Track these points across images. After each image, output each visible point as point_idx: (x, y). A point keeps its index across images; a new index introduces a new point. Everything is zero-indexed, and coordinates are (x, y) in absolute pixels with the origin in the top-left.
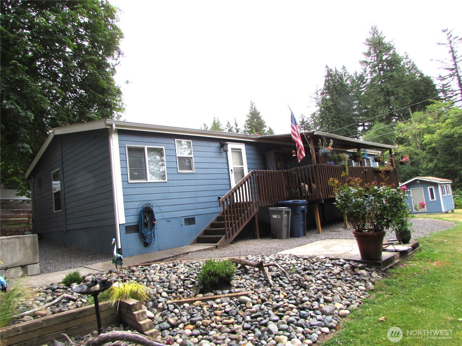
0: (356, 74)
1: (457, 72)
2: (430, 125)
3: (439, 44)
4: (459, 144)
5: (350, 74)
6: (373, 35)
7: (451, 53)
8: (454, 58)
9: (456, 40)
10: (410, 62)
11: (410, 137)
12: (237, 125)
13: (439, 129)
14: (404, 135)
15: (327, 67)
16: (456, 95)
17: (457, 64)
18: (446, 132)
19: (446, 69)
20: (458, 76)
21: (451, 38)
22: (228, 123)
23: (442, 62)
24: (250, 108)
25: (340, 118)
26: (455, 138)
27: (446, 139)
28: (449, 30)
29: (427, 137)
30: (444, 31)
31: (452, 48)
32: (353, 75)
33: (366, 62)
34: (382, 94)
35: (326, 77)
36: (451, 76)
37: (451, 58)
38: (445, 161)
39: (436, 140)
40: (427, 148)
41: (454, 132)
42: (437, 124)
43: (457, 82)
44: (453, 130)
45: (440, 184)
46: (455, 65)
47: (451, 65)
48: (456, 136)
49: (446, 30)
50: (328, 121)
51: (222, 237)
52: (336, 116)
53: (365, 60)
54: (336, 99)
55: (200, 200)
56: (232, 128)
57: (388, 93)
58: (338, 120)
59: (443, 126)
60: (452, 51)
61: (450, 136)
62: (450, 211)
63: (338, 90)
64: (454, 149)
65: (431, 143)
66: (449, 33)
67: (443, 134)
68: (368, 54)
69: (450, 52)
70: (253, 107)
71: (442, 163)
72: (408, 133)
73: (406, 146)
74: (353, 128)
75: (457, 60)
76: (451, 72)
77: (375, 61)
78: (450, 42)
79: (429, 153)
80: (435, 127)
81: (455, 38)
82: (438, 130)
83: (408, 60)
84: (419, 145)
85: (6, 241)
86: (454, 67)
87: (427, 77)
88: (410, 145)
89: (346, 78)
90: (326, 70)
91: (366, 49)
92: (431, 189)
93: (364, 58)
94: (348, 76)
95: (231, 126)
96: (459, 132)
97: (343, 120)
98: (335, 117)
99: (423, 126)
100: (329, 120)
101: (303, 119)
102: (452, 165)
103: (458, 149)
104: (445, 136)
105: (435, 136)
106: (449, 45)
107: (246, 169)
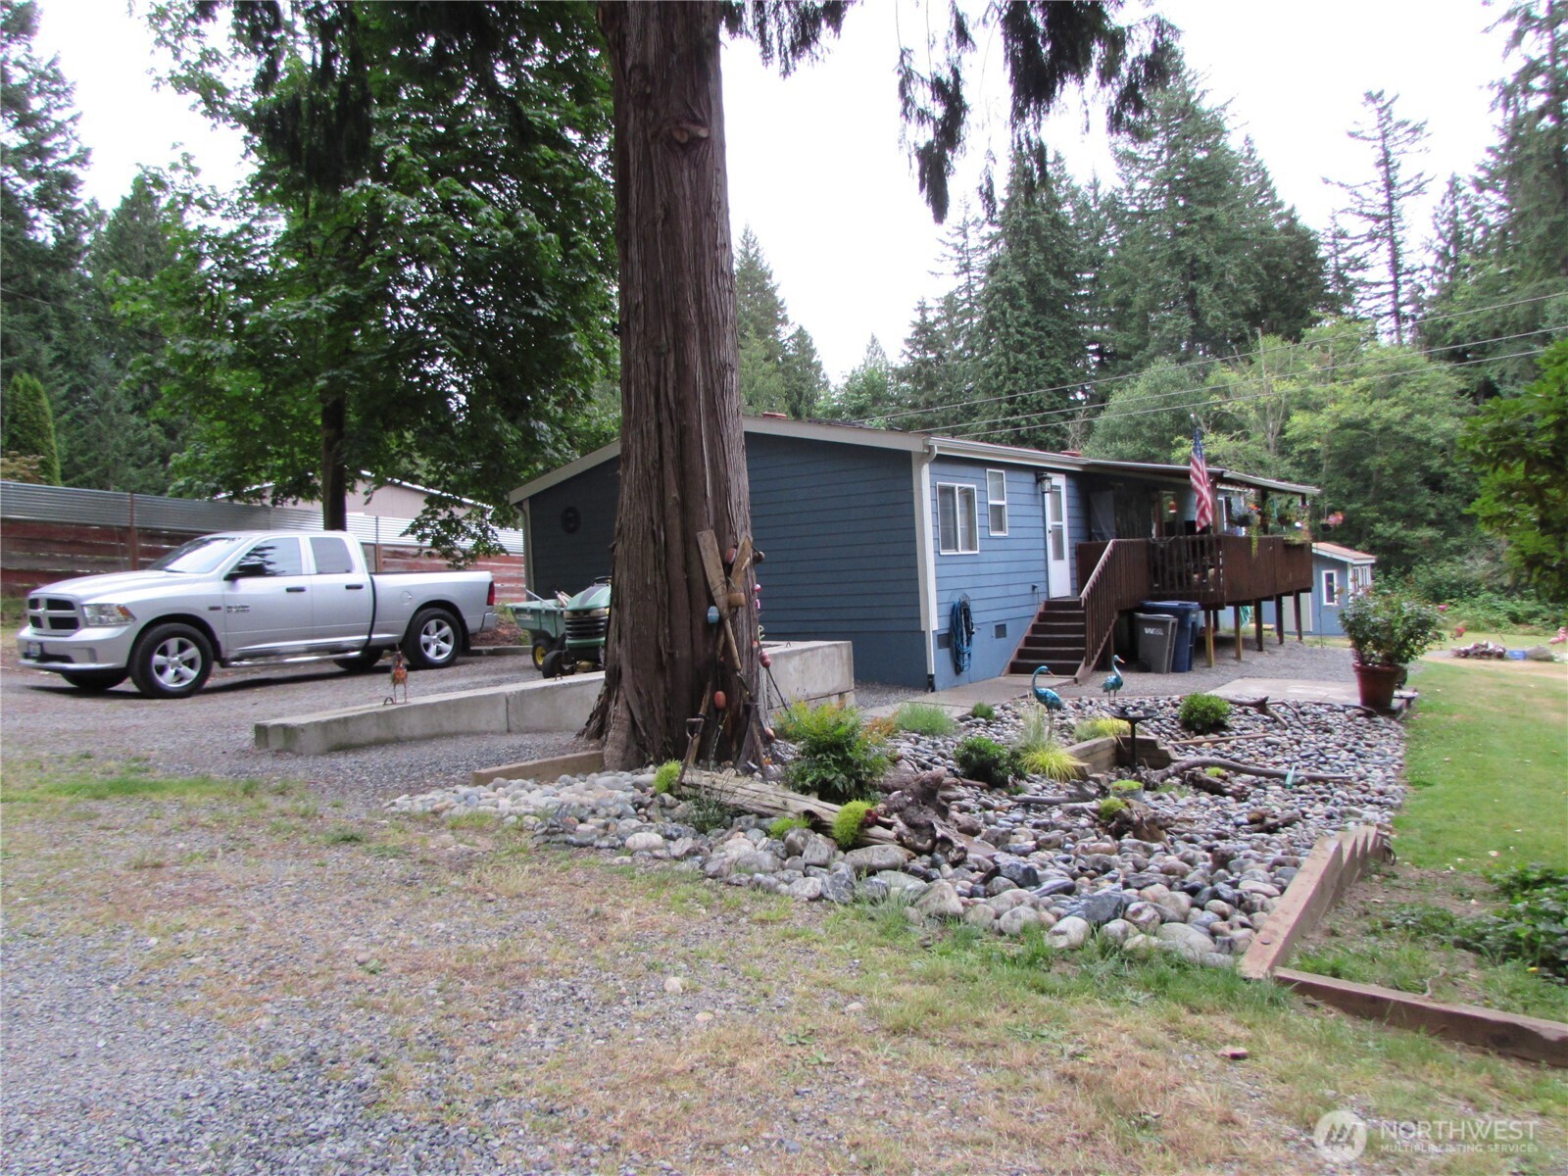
0: (1095, 186)
1: (1391, 227)
2: (1311, 387)
3: (1352, 135)
4: (1378, 448)
5: (1075, 184)
7: (1383, 168)
8: (1389, 185)
9: (1400, 131)
11: (1253, 415)
13: (1334, 401)
14: (1236, 408)
16: (1380, 296)
17: (1395, 203)
18: (1351, 412)
19: (1362, 214)
20: (1392, 239)
21: (1389, 125)
23: (1355, 193)
25: (1042, 329)
26: (1372, 431)
27: (1348, 431)
28: (1387, 98)
29: (1300, 421)
30: (1373, 99)
31: (1387, 154)
32: (1083, 189)
34: (1178, 270)
36: (1372, 237)
37: (1381, 185)
38: (1338, 493)
39: (1322, 430)
40: (1295, 452)
41: (1371, 415)
42: (1331, 386)
43: (1388, 259)
44: (1370, 409)
45: (1353, 565)
46: (1389, 206)
47: (1377, 204)
48: (1376, 425)
49: (1379, 97)
50: (1008, 334)
51: (1079, 664)
52: (1033, 321)
54: (1037, 265)
55: (1013, 590)
57: (1195, 271)
58: (1036, 334)
59: (1347, 393)
60: (1385, 161)
61: (1360, 425)
63: (1046, 237)
64: (1366, 461)
65: (1306, 438)
66: (1385, 107)
67: (1343, 416)
69: (1379, 165)
72: (1247, 404)
73: (1238, 438)
75: (1396, 192)
76: (1375, 227)
78: (1384, 136)
79: (1297, 464)
80: (1325, 395)
81: (1398, 125)
82: (1332, 406)
83: (1254, 165)
84: (1271, 440)
85: (827, 650)
86: (1385, 212)
87: (1306, 230)
88: (1247, 436)
89: (1062, 195)
92: (1330, 578)
94: (1067, 188)
96: (1385, 415)
97: (1049, 334)
98: (1027, 324)
99: (1291, 387)
100: (1012, 330)
102: (1354, 506)
103: (1375, 462)
104: (1349, 425)
105: (1323, 421)
106: (1380, 143)
107: (1065, 531)
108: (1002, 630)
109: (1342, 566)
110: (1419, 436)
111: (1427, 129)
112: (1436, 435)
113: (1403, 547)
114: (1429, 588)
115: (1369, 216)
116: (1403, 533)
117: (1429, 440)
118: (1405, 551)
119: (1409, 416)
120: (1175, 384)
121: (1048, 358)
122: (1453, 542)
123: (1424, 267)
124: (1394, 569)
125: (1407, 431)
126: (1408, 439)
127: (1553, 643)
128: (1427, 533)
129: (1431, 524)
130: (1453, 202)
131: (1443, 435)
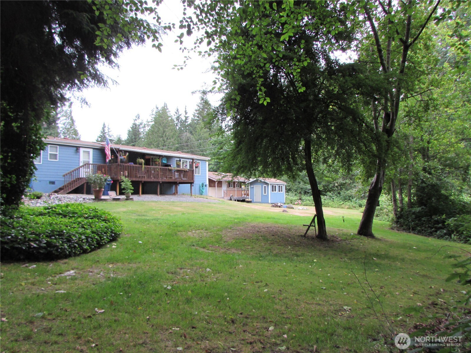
12: (186, 113)
22: (177, 110)
24: (201, 99)
45: (271, 184)
51: (61, 191)
55: (59, 174)
56: (180, 115)
92: (265, 187)
95: (180, 113)
107: (91, 162)
108: (53, 183)
109: (268, 184)
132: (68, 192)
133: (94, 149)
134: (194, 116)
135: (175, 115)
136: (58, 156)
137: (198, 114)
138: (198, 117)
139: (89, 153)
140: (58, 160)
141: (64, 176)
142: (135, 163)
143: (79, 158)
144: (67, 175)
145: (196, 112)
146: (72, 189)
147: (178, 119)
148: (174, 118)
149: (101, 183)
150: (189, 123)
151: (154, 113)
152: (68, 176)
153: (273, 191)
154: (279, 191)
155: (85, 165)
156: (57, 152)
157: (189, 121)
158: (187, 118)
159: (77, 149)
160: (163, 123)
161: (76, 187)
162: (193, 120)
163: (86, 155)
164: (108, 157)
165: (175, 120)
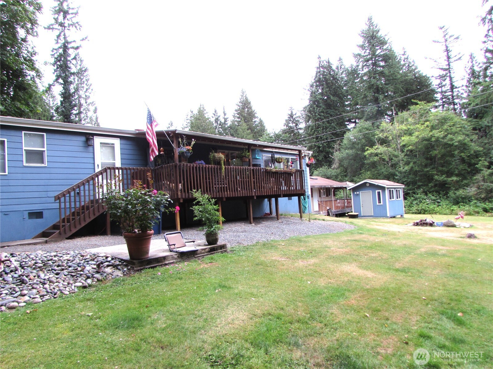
0: (352, 66)
1: (450, 72)
2: (410, 127)
3: (434, 41)
4: (435, 148)
5: (346, 67)
6: (369, 27)
7: (446, 53)
8: (449, 58)
10: (407, 58)
11: (390, 138)
12: (225, 115)
13: (417, 131)
14: (385, 136)
15: (319, 58)
17: (451, 64)
18: (426, 134)
19: (440, 69)
20: (450, 77)
21: (447, 37)
22: (215, 111)
23: (435, 61)
24: (241, 97)
25: (329, 114)
27: (423, 142)
28: (445, 28)
29: (405, 139)
30: (441, 28)
31: (447, 47)
33: (359, 55)
34: (372, 90)
35: (318, 68)
36: (443, 76)
37: (446, 58)
38: (421, 165)
39: (413, 142)
40: (405, 151)
41: (431, 136)
42: (417, 126)
43: (449, 83)
44: (431, 133)
45: (388, 188)
46: (449, 65)
47: (444, 65)
48: (433, 139)
49: (443, 27)
50: (315, 116)
51: (55, 232)
52: (325, 111)
53: (360, 53)
55: (51, 194)
56: (219, 116)
57: (378, 90)
58: (327, 116)
59: (422, 128)
60: (447, 51)
61: (428, 140)
62: (400, 216)
63: (329, 83)
64: (431, 153)
65: (409, 145)
66: (446, 31)
67: (420, 136)
68: (362, 47)
70: (244, 95)
71: (418, 166)
72: (389, 134)
73: (386, 146)
74: (341, 125)
75: (451, 60)
76: (444, 73)
77: (369, 55)
78: (446, 41)
79: (407, 155)
80: (414, 129)
81: (451, 37)
82: (416, 133)
83: (406, 57)
84: (399, 147)
86: (448, 67)
88: (389, 146)
89: (342, 71)
90: (318, 60)
91: (361, 41)
93: (358, 51)
94: (344, 69)
95: (218, 115)
96: (436, 135)
97: (331, 115)
98: (323, 112)
99: (404, 127)
100: (317, 114)
101: (292, 112)
102: (427, 169)
103: (434, 153)
104: (424, 139)
105: (414, 139)
106: (444, 44)
107: (118, 164)
108: (38, 215)
109: (383, 188)
110: (449, 142)
111: (460, 38)
112: (456, 142)
113: (446, 184)
114: (454, 199)
115: (442, 69)
116: (446, 179)
117: (453, 144)
118: (446, 186)
119: (446, 136)
120: (367, 129)
121: (330, 124)
122: (465, 182)
123: (463, 86)
124: (441, 192)
125: (445, 141)
126: (446, 144)
127: (457, 219)
128: (455, 178)
129: (457, 175)
130: (472, 62)
131: (459, 141)
132: (69, 234)
133: (121, 138)
134: (234, 116)
135: (213, 117)
136: (46, 154)
137: (238, 114)
138: (239, 118)
139: (112, 146)
140: (46, 164)
141: (58, 198)
142: (208, 162)
143: (94, 158)
144: (64, 195)
145: (236, 112)
146: (79, 227)
147: (217, 120)
148: (213, 120)
149: (144, 214)
150: (229, 125)
151: (189, 117)
152: (67, 199)
153: (390, 198)
154: (397, 198)
155: (105, 170)
156: (44, 147)
157: (229, 123)
158: (226, 120)
159: (88, 140)
160: (201, 126)
161: (88, 221)
162: (233, 122)
163: (107, 151)
164: (153, 151)
165: (214, 123)
